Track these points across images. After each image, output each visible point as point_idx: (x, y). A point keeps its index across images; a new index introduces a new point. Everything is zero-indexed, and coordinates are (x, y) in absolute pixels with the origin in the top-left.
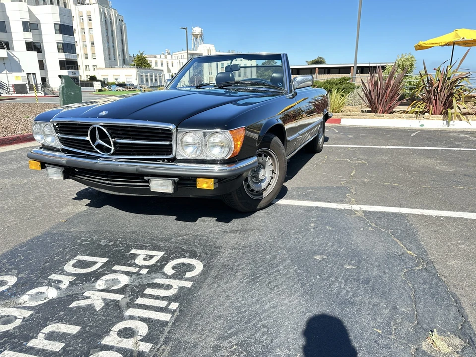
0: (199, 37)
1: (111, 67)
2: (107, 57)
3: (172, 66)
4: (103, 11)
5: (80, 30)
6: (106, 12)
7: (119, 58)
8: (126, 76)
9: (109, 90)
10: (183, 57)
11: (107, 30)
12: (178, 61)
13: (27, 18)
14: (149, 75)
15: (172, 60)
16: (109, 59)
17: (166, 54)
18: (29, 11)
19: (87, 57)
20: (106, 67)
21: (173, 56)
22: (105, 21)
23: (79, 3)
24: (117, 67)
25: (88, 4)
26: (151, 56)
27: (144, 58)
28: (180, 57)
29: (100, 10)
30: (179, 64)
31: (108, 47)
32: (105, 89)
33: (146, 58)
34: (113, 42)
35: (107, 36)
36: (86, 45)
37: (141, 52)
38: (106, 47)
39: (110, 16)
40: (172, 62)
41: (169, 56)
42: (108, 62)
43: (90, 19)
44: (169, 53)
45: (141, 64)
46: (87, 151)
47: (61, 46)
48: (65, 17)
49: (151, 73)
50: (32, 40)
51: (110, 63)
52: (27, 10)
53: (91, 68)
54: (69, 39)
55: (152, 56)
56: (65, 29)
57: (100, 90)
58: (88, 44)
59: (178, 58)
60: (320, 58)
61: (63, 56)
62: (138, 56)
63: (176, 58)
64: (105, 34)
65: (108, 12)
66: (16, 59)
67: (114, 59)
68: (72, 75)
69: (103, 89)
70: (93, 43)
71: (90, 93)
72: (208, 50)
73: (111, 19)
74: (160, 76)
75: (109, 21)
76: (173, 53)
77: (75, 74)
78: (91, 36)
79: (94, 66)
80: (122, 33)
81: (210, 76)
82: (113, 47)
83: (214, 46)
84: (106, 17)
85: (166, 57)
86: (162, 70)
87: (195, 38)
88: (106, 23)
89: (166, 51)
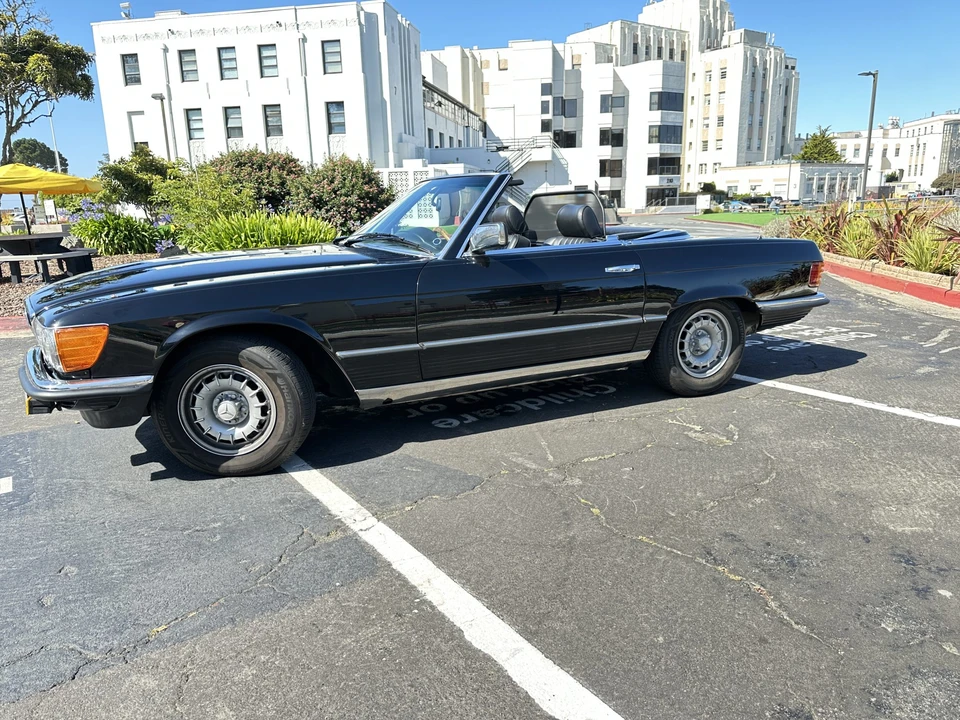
1: (749, 164)
2: (745, 144)
3: (897, 154)
4: (751, 54)
5: (702, 98)
6: (758, 57)
7: (769, 144)
8: (775, 180)
9: (725, 211)
10: (928, 131)
11: (753, 91)
12: (914, 141)
13: (608, 89)
14: (827, 177)
15: (899, 141)
16: (749, 148)
18: (616, 76)
19: (705, 148)
20: (739, 164)
21: (904, 131)
22: (753, 73)
23: (708, 48)
24: (760, 163)
25: (726, 47)
26: (845, 135)
27: (828, 141)
28: (922, 132)
29: (745, 54)
30: (915, 148)
31: (751, 125)
32: (719, 209)
33: (833, 141)
34: (762, 114)
35: (752, 103)
36: (707, 126)
37: (823, 128)
38: (746, 126)
39: (765, 63)
40: (898, 145)
41: (894, 133)
42: (744, 155)
43: (723, 75)
44: (895, 125)
45: (819, 153)
47: (655, 132)
48: (671, 78)
49: (833, 172)
50: (610, 126)
51: (749, 154)
52: (612, 75)
53: (710, 167)
54: (672, 117)
55: (849, 135)
56: (670, 100)
57: (707, 212)
58: (713, 122)
59: (916, 134)
61: (655, 150)
62: (815, 137)
63: (910, 134)
64: (748, 100)
65: (763, 55)
66: (563, 162)
67: (759, 148)
68: (665, 184)
69: (713, 208)
70: (721, 119)
71: (686, 216)
73: (765, 69)
74: (855, 178)
75: (761, 72)
76: (907, 125)
77: (671, 181)
78: (720, 106)
79: (715, 164)
80: (786, 94)
82: (761, 123)
84: (755, 66)
85: (885, 134)
88: (754, 76)
89: (891, 122)
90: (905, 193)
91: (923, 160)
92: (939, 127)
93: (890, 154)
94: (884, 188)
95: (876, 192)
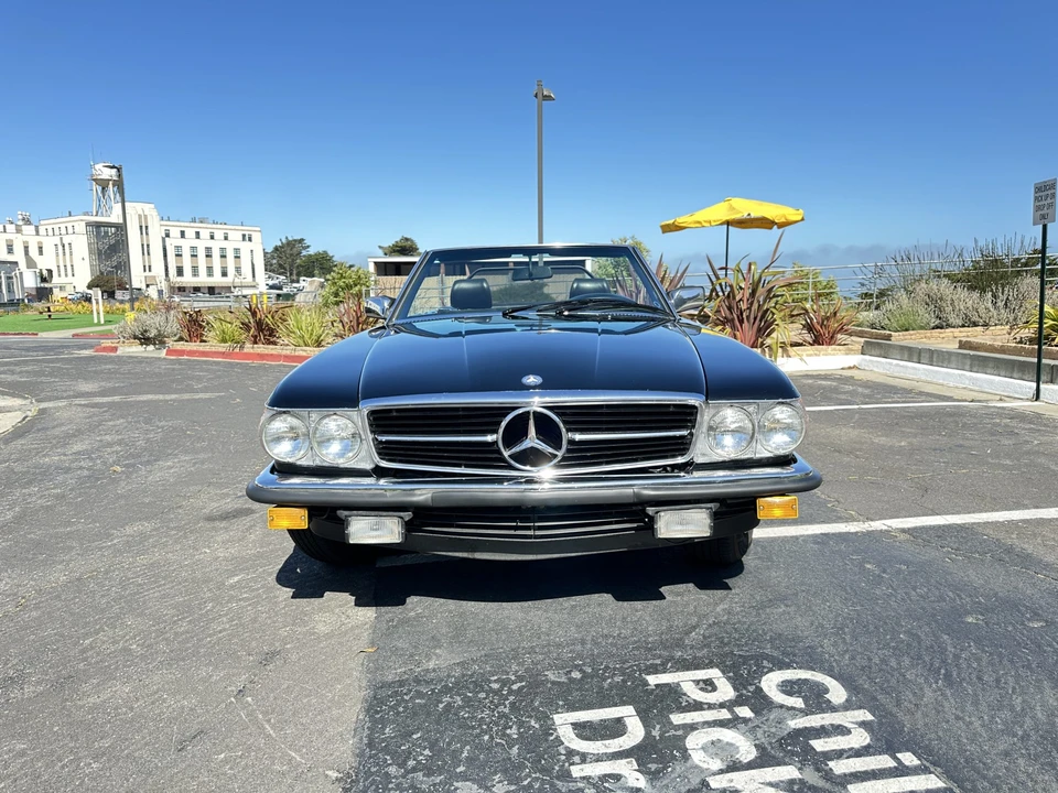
0: (111, 186)
3: (41, 253)
10: (70, 231)
12: (57, 240)
15: (38, 239)
17: (20, 223)
21: (42, 230)
28: (63, 231)
30: (60, 248)
40: (40, 243)
41: (28, 229)
44: (27, 222)
46: (467, 466)
59: (57, 232)
60: (407, 239)
63: (50, 233)
72: (140, 216)
74: (11, 278)
76: (42, 222)
81: (147, 273)
83: (156, 207)
85: (19, 230)
86: (16, 263)
87: (99, 189)
89: (20, 217)
90: (64, 295)
91: (71, 260)
92: (81, 227)
93: (33, 252)
94: (41, 288)
95: (34, 293)
